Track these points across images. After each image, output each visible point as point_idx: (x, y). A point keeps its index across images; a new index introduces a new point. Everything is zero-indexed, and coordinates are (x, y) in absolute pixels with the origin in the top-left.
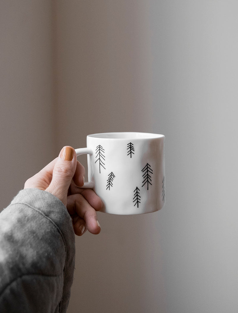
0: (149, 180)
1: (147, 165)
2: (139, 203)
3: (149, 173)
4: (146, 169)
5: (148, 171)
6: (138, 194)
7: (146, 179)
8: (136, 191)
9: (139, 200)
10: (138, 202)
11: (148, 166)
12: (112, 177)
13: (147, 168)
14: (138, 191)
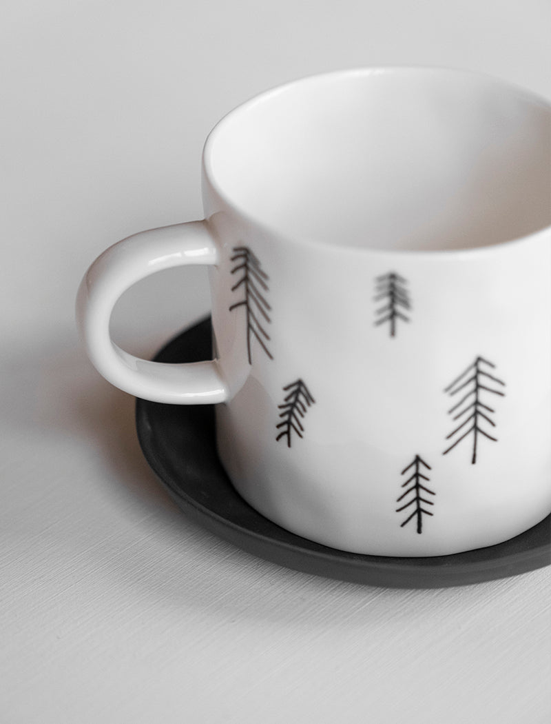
0: (482, 423)
1: (476, 364)
2: (423, 515)
3: (484, 397)
4: (469, 381)
5: (478, 386)
6: (422, 482)
7: (469, 419)
8: (412, 471)
9: (423, 506)
10: (419, 511)
11: (483, 367)
12: (301, 398)
13: (475, 378)
14: (423, 470)
